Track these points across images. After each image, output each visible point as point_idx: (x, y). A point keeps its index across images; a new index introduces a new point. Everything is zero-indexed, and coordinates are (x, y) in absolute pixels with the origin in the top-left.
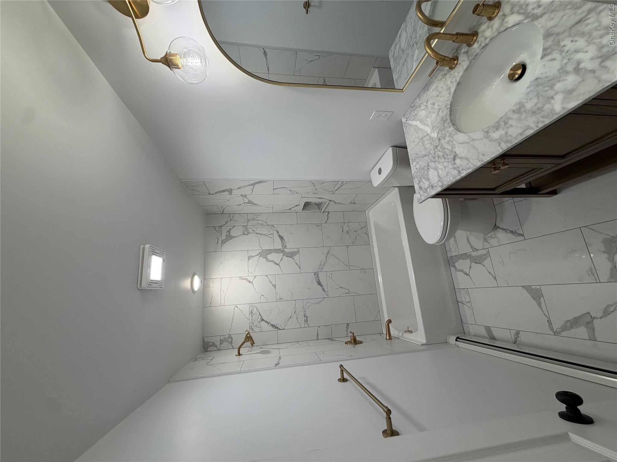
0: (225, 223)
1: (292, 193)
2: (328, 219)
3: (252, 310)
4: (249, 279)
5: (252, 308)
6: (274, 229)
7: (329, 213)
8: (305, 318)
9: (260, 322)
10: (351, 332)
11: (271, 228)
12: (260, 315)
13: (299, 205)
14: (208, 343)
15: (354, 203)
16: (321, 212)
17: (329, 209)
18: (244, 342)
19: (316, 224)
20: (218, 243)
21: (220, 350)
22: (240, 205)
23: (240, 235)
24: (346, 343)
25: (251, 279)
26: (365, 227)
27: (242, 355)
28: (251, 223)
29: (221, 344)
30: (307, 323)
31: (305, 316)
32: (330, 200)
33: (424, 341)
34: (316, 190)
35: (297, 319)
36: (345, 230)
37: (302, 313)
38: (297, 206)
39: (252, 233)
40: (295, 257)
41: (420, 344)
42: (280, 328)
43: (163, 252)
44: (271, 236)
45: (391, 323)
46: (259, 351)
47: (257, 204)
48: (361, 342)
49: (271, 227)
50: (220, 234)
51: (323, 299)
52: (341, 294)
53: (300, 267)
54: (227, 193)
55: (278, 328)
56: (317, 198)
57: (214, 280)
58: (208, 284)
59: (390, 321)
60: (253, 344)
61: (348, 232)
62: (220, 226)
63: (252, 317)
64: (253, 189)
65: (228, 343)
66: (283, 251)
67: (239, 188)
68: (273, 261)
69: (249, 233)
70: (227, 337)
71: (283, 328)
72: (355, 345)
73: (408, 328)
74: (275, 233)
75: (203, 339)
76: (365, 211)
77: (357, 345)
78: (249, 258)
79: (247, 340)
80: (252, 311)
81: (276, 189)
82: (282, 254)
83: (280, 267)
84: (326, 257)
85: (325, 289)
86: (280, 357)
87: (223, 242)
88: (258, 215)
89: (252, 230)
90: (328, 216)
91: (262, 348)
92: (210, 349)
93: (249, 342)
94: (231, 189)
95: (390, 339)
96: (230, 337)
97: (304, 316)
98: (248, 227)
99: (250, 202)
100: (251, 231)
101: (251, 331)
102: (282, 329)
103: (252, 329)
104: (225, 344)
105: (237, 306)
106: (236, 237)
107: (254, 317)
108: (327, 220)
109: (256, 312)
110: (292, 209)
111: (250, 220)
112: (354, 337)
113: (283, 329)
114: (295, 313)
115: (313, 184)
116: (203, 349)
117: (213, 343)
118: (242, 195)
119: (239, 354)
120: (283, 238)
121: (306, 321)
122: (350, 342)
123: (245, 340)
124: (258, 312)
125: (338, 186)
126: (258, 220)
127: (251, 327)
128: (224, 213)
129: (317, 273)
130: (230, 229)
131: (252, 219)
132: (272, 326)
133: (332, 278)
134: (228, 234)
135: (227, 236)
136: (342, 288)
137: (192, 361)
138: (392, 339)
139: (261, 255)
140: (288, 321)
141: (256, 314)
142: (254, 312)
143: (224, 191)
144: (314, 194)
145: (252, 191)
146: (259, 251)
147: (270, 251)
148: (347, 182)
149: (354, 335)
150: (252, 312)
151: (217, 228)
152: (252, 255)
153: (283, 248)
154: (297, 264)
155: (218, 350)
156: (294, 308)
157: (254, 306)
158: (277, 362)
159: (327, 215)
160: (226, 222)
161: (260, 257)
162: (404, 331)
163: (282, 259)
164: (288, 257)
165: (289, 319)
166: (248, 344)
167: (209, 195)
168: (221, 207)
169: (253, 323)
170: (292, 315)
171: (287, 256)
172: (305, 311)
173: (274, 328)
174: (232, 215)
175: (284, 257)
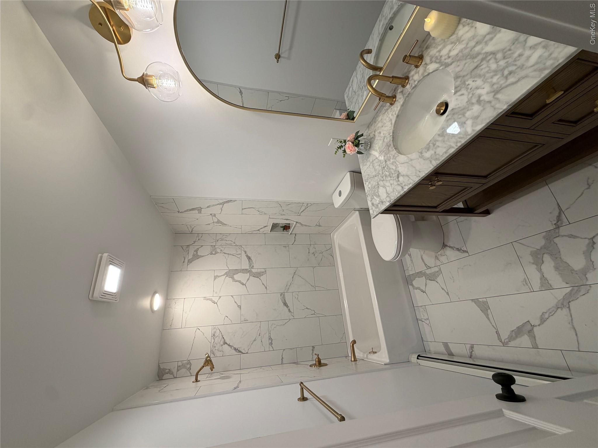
0: (193, 243)
1: (260, 214)
2: (295, 241)
3: (215, 332)
4: (213, 300)
5: (215, 330)
6: (242, 249)
7: (296, 235)
8: (270, 341)
9: (222, 345)
10: (316, 354)
11: (239, 248)
12: (223, 338)
13: (267, 226)
14: (164, 369)
15: (320, 226)
16: (288, 234)
17: (296, 231)
18: (203, 366)
19: (284, 245)
20: (184, 262)
21: (176, 378)
22: (209, 224)
23: (207, 255)
24: (311, 366)
25: (215, 299)
26: (330, 249)
27: (200, 381)
28: (219, 243)
29: (178, 370)
30: (272, 346)
31: (270, 338)
32: (296, 222)
33: (387, 361)
34: (283, 211)
35: (262, 341)
36: (311, 252)
37: (267, 335)
38: (265, 227)
39: (220, 252)
40: (262, 278)
41: (384, 364)
42: (244, 352)
43: (122, 264)
44: (239, 256)
45: (356, 343)
46: (219, 377)
47: (226, 224)
48: (326, 365)
49: (239, 247)
50: (187, 253)
51: (289, 321)
52: (307, 316)
53: (266, 288)
54: (197, 211)
55: (240, 351)
56: (285, 219)
57: (177, 301)
58: (170, 304)
59: (354, 342)
60: (212, 368)
61: (314, 254)
62: (188, 246)
63: (214, 340)
64: (222, 209)
65: (186, 370)
66: (250, 271)
67: (208, 207)
68: (240, 282)
69: (216, 253)
70: (186, 363)
71: (247, 352)
72: (319, 367)
73: (372, 348)
74: (243, 253)
75: (159, 365)
76: (330, 234)
77: (321, 367)
78: (215, 277)
79: (207, 364)
80: (215, 334)
81: (245, 209)
82: (249, 274)
83: (246, 287)
84: (293, 278)
85: (291, 310)
86: (240, 381)
87: (190, 261)
88: (227, 236)
89: (220, 250)
90: (295, 237)
91: (223, 374)
92: (164, 377)
93: (209, 366)
94: (200, 208)
95: (355, 361)
96: (189, 363)
97: (269, 339)
98: (216, 247)
99: (219, 222)
100: (218, 250)
101: (212, 356)
102: (245, 352)
103: (213, 353)
104: (183, 371)
105: (199, 328)
106: (203, 256)
107: (216, 339)
108: (294, 242)
109: (219, 335)
110: (260, 230)
111: (218, 240)
112: (319, 359)
113: (247, 353)
114: (259, 335)
115: (280, 204)
116: (157, 376)
117: (169, 370)
118: (211, 214)
119: (197, 381)
120: (251, 258)
121: (271, 344)
122: (315, 365)
123: (205, 364)
124: (221, 335)
125: (303, 208)
126: (226, 241)
127: (212, 352)
128: (192, 233)
129: (283, 293)
130: (198, 249)
131: (221, 239)
132: (235, 349)
133: (298, 299)
134: (195, 253)
135: (194, 255)
136: (308, 309)
137: (144, 389)
138: (357, 361)
139: (227, 275)
140: (252, 344)
141: (219, 337)
142: (216, 335)
143: (193, 209)
144: (281, 215)
145: (221, 210)
146: (226, 271)
147: (237, 271)
148: (312, 204)
149: (318, 357)
150: (214, 335)
151: (184, 248)
152: (219, 275)
153: (250, 268)
154: (263, 284)
155: (174, 378)
156: (259, 330)
157: (217, 329)
158: (236, 386)
159: (294, 237)
160: (195, 242)
161: (227, 277)
162: (368, 353)
163: (248, 279)
164: (255, 277)
165: (253, 342)
166: (207, 368)
167: (179, 213)
168: (190, 226)
169: (215, 347)
170: (256, 338)
171: (254, 276)
172: (270, 333)
173: (237, 352)
174: (200, 235)
175: (251, 277)
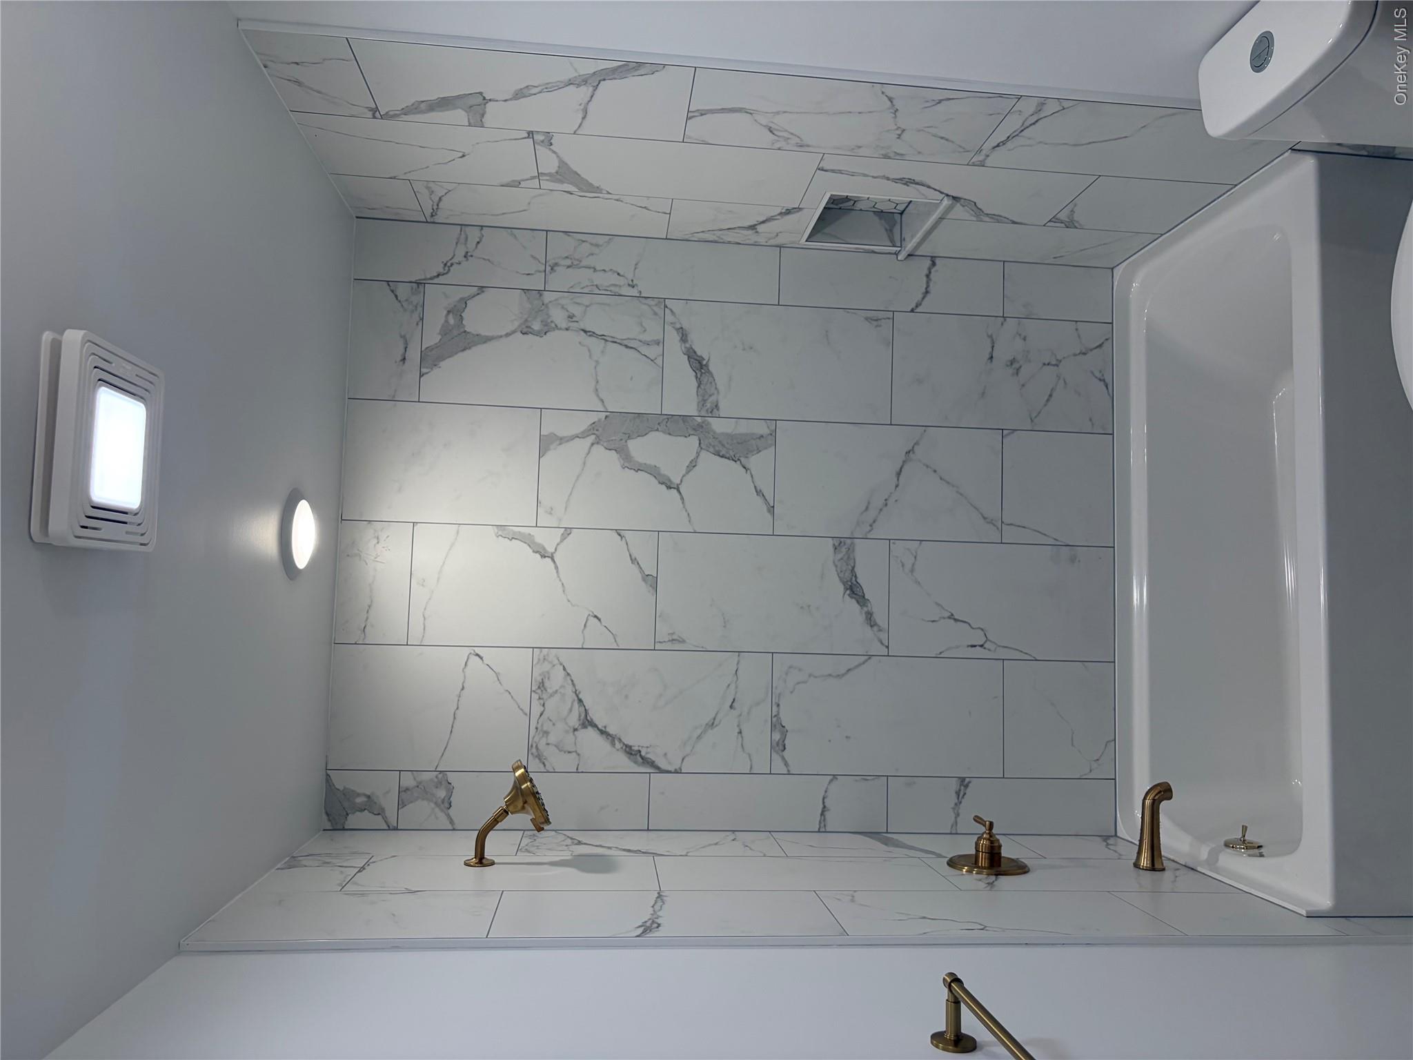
0: (441, 270)
1: (777, 145)
2: (927, 292)
3: (545, 676)
4: (538, 540)
5: (546, 667)
6: (669, 318)
7: (934, 264)
8: (777, 736)
9: (575, 730)
10: (978, 819)
11: (655, 314)
12: (580, 701)
13: (799, 209)
14: (348, 794)
15: (1070, 224)
16: (896, 254)
17: (940, 244)
18: (505, 812)
19: (870, 314)
20: (404, 359)
21: (396, 829)
22: (516, 184)
23: (508, 335)
24: (952, 863)
25: (548, 539)
26: (1100, 346)
27: (493, 863)
28: (560, 280)
29: (401, 804)
30: (783, 758)
31: (777, 724)
32: (954, 198)
33: (1324, 901)
34: (899, 136)
35: (740, 732)
36: (1002, 354)
37: (765, 711)
38: (788, 212)
39: (564, 325)
40: (754, 461)
41: (1304, 913)
42: (663, 764)
43: (148, 386)
44: (653, 351)
45: (1170, 798)
46: (566, 855)
47: (598, 190)
48: (1020, 869)
49: (656, 309)
50: (416, 317)
51: (866, 661)
52: (948, 649)
53: (771, 509)
54: (459, 116)
55: (647, 762)
56: (895, 181)
57: (382, 530)
58: (353, 543)
59: (1162, 792)
60: (542, 822)
61: (1016, 365)
62: (418, 283)
63: (544, 705)
64: (591, 107)
65: (433, 805)
66: (700, 426)
67: (519, 95)
68: (654, 472)
69: (548, 328)
70: (431, 780)
71: (677, 767)
72: (993, 878)
73: (1245, 828)
74: (673, 338)
75: (328, 775)
76: (1112, 269)
77: (1004, 881)
78: (547, 443)
79: (520, 804)
80: (547, 684)
81: (703, 113)
82: (694, 440)
83: (682, 498)
84: (899, 474)
85: (880, 618)
86: (660, 896)
87: (431, 359)
88: (597, 245)
89: (567, 314)
90: (928, 276)
91: (580, 843)
92: (354, 820)
93: (527, 813)
94: (480, 99)
95: (1153, 868)
96: (443, 780)
97: (773, 727)
98: (547, 297)
99: (565, 173)
100: (558, 316)
101: (534, 766)
102: (670, 768)
103: (539, 757)
104: (420, 809)
105: (478, 650)
106: (488, 339)
107: (550, 704)
108: (920, 296)
109: (562, 687)
110: (761, 228)
111: (556, 264)
112: (992, 842)
113: (676, 772)
114: (731, 707)
115: (890, 99)
116: (325, 817)
117: (369, 797)
118: (530, 134)
119: (481, 860)
120: (707, 365)
121: (780, 747)
122: (971, 862)
123: (510, 803)
124: (569, 689)
125: (1013, 123)
126: (595, 270)
127: (534, 750)
128: (437, 219)
129: (849, 541)
130: (464, 302)
131: (568, 262)
132: (630, 751)
133: (912, 571)
134: (452, 321)
135: (445, 331)
136: (956, 620)
137: (279, 866)
138: (1163, 870)
139: (598, 437)
140: (699, 737)
141: (563, 695)
142: (552, 685)
143: (444, 103)
144: (886, 157)
145: (580, 115)
146: (594, 417)
147: (641, 424)
148: (1066, 104)
149: (991, 835)
150: (542, 685)
151: (403, 291)
152: (561, 434)
153: (703, 413)
154: (759, 492)
155: (389, 830)
156: (733, 686)
157: (556, 662)
158: (646, 916)
159: (926, 272)
160: (448, 266)
161: (595, 446)
162: (1222, 843)
163: (693, 465)
164: (722, 457)
165: (704, 732)
166: (522, 819)
167: (374, 117)
168: (428, 188)
169: (546, 733)
170: (719, 716)
171: (718, 454)
172: (778, 705)
173: (636, 762)
174: (474, 234)
175: (703, 454)
